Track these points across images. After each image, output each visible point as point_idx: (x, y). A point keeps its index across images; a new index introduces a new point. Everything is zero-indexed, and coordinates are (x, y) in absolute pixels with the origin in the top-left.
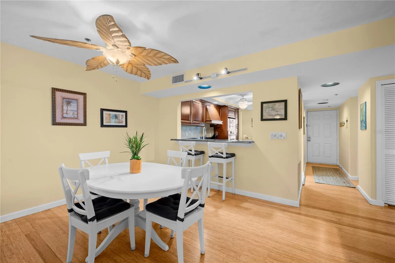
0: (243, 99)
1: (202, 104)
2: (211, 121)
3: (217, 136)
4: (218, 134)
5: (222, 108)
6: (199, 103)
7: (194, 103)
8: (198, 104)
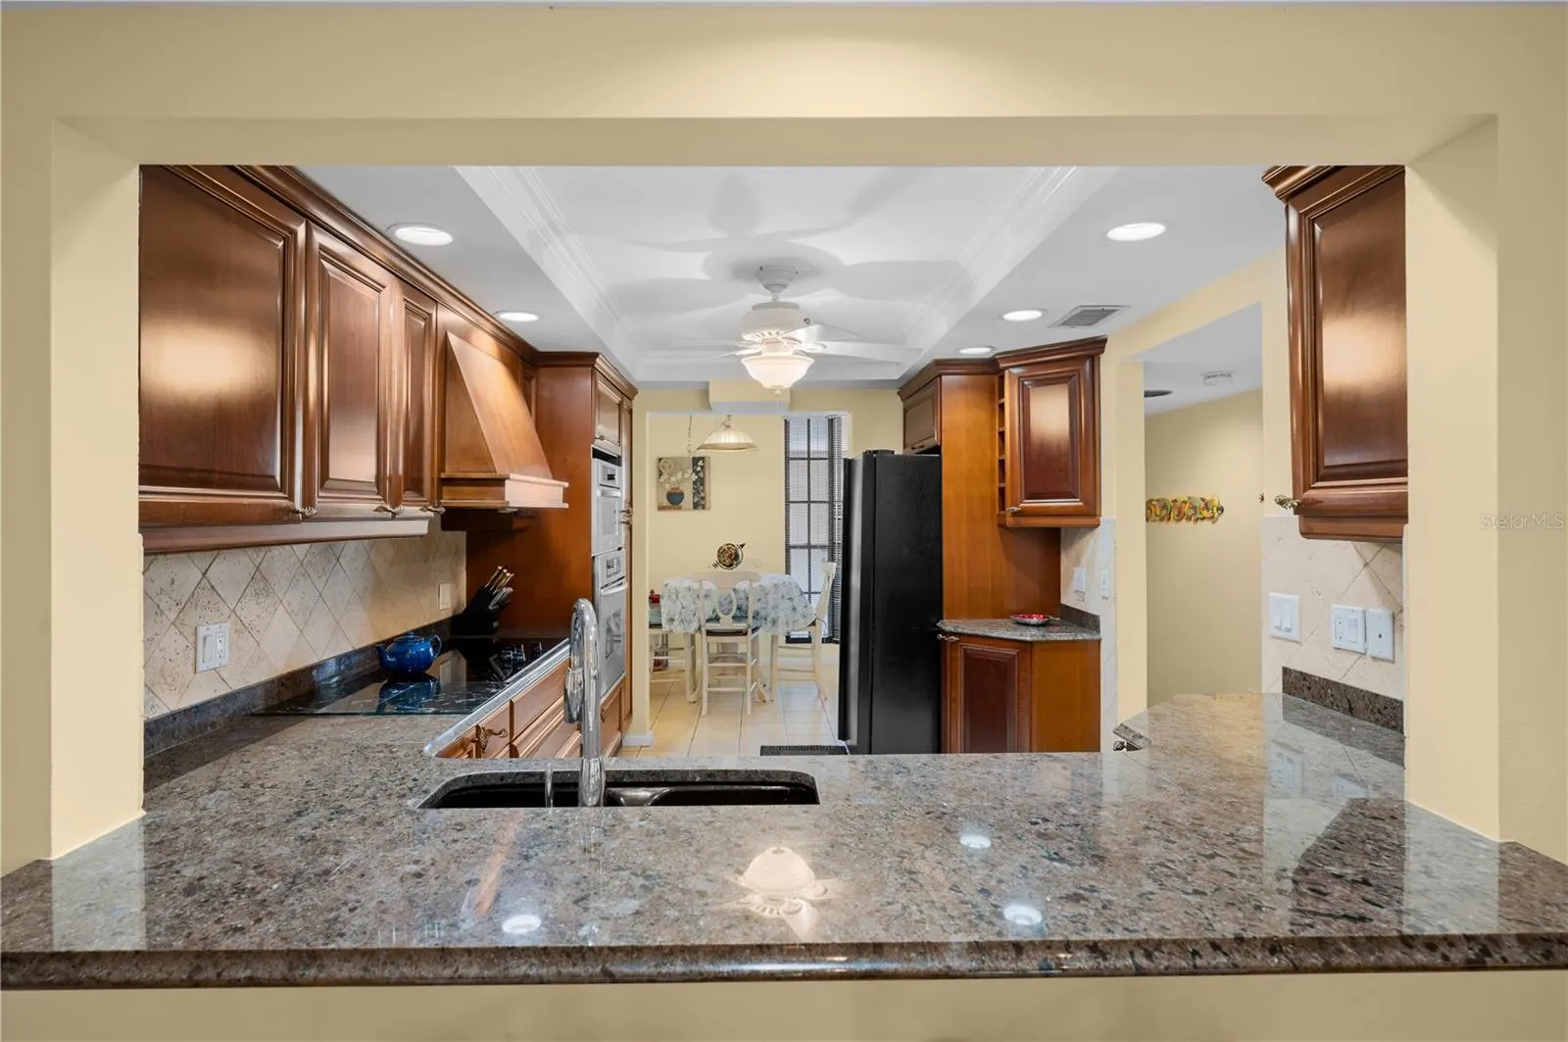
0: (775, 304)
1: (410, 310)
2: (500, 482)
3: (502, 605)
4: (510, 590)
5: (542, 370)
6: (378, 288)
7: (323, 269)
8: (367, 292)
